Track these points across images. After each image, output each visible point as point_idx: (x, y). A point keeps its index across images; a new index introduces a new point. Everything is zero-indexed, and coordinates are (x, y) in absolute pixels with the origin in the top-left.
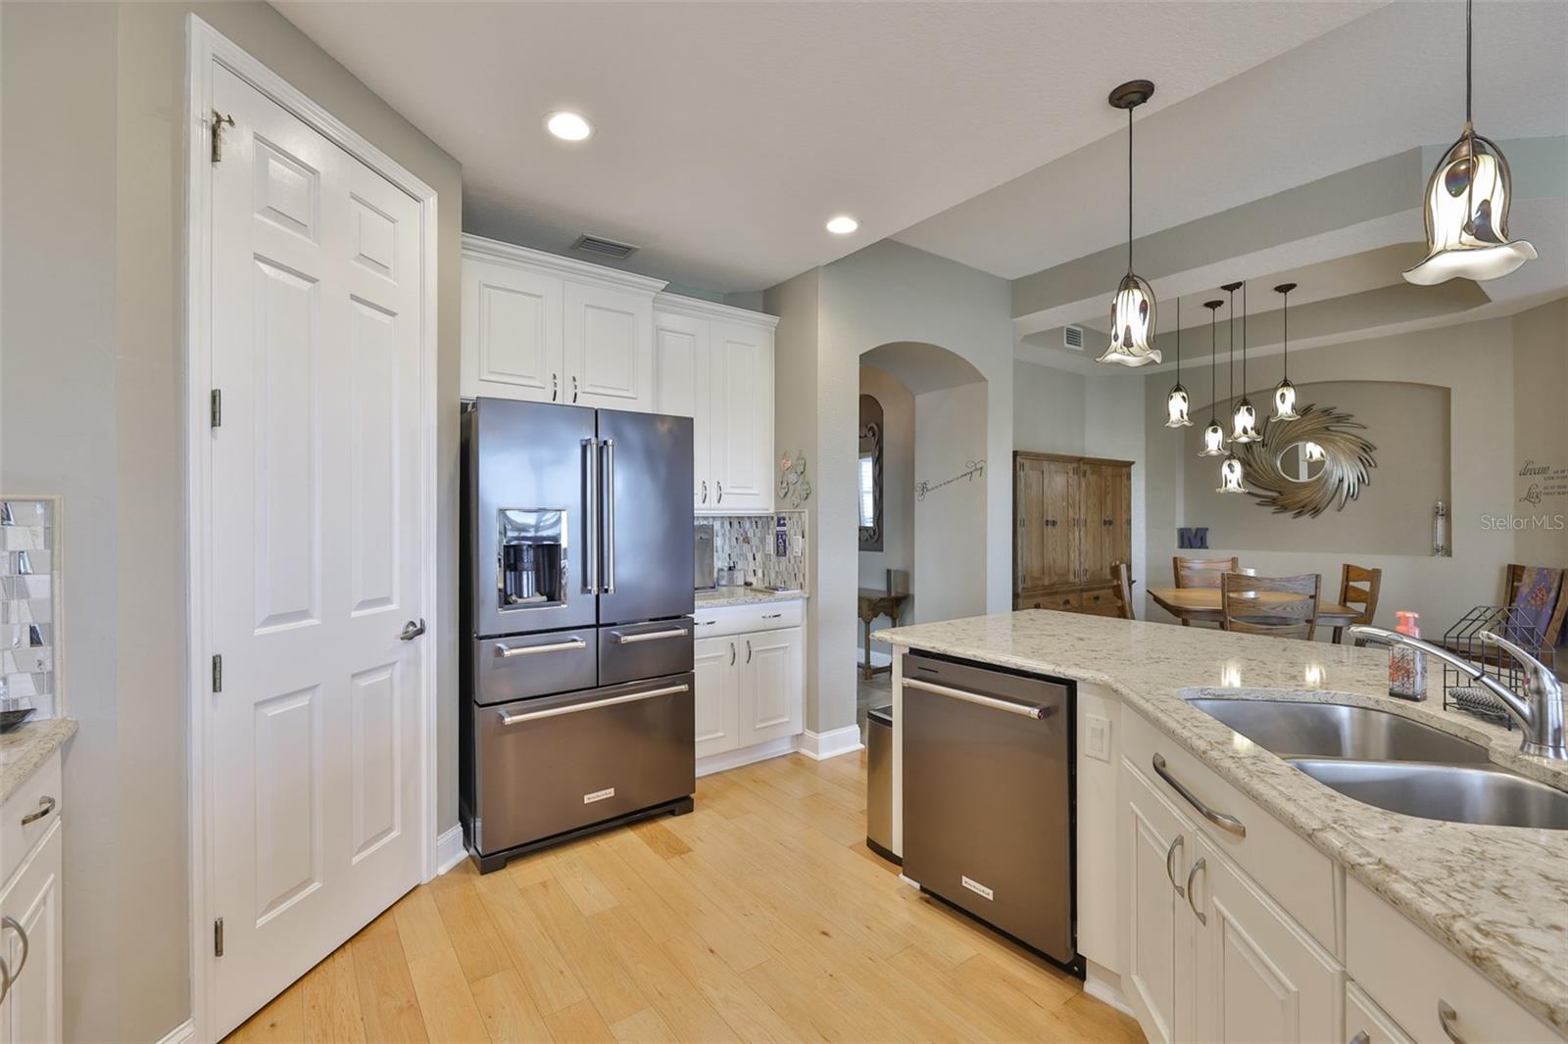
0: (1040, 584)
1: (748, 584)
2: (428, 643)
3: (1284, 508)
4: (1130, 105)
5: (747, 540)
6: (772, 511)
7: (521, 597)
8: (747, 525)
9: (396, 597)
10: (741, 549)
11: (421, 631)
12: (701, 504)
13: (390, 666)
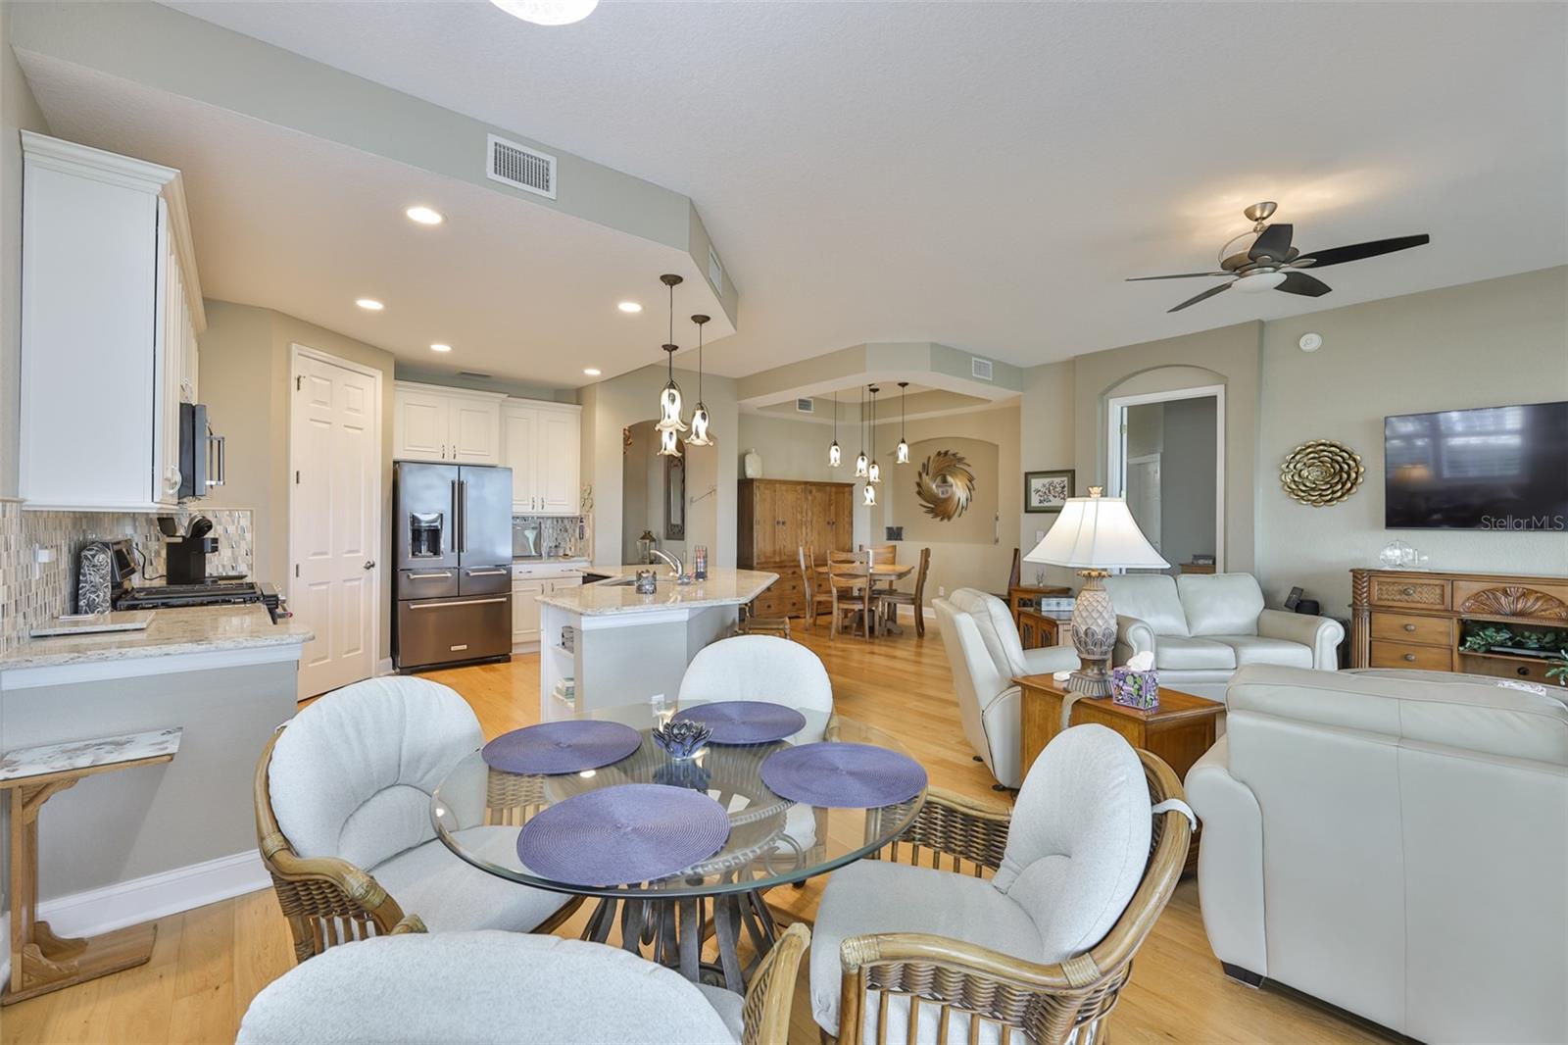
0: (772, 560)
1: (566, 555)
2: (376, 572)
3: (936, 516)
5: (566, 531)
6: (577, 514)
7: (421, 552)
8: (566, 521)
9: (362, 551)
10: (562, 535)
11: (373, 566)
12: (531, 510)
13: (360, 579)
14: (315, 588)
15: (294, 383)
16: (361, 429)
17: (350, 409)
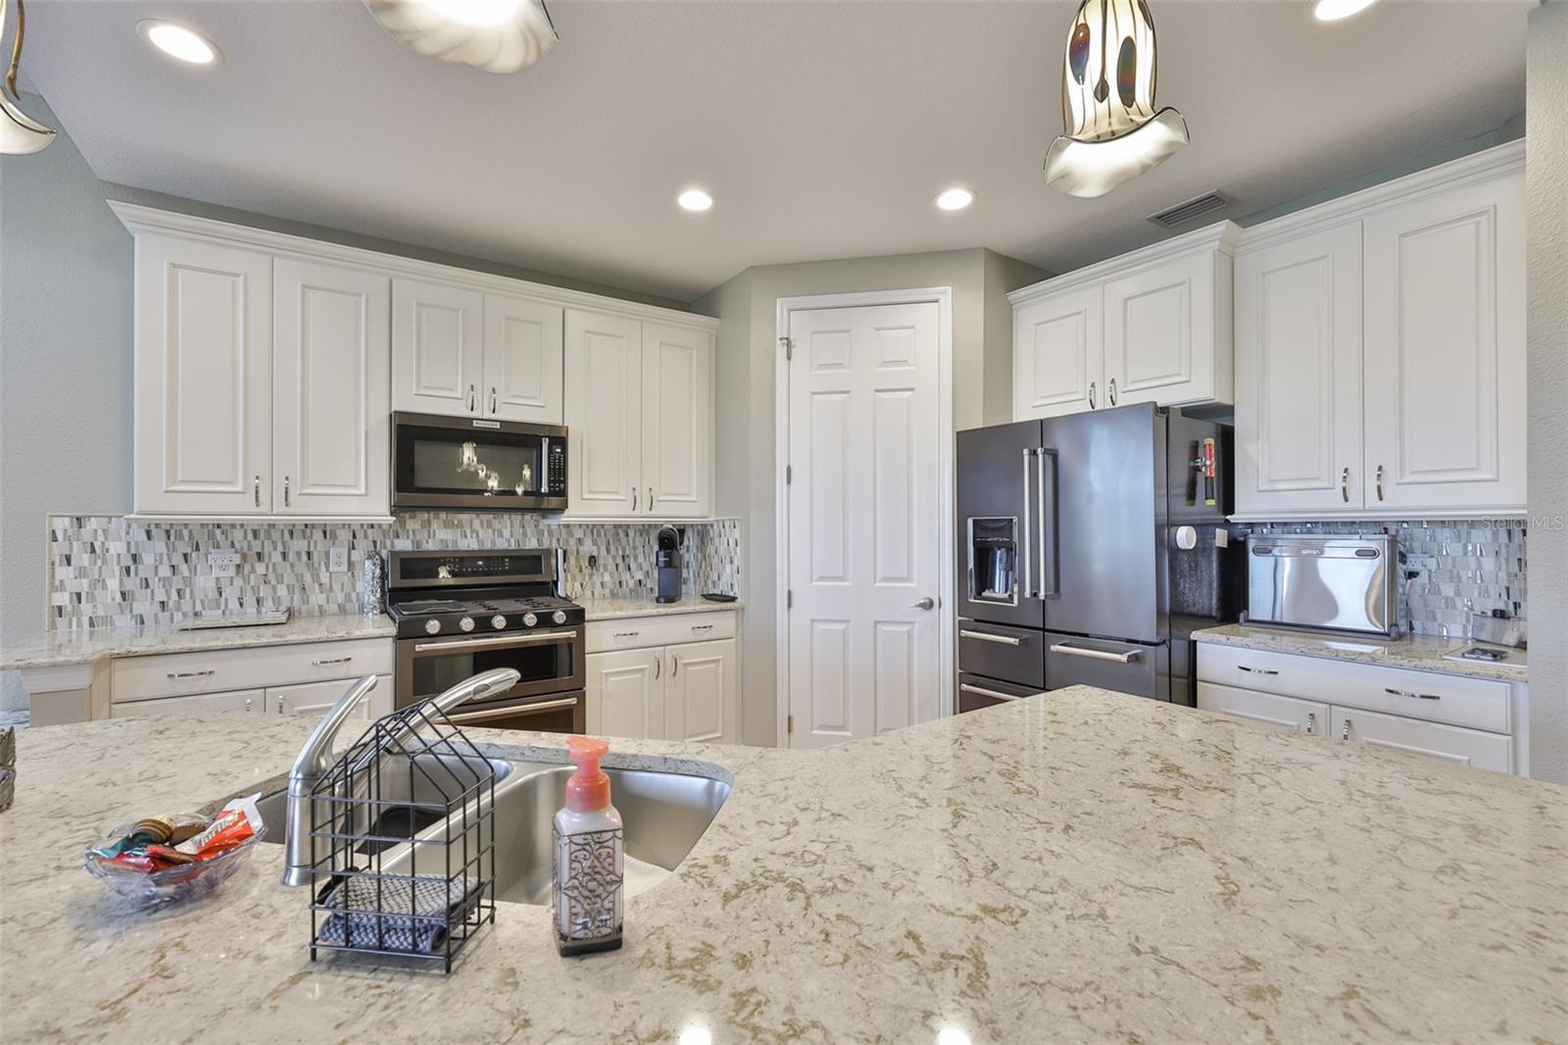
12: (1340, 503)
14: (824, 627)
15: (781, 351)
16: (912, 389)
17: (885, 363)
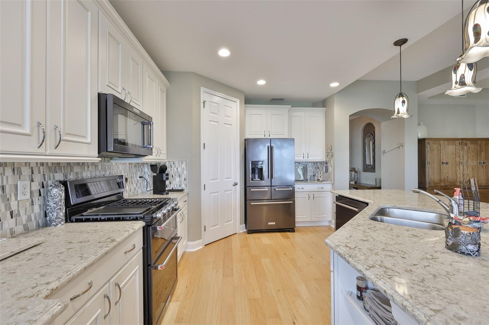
1: (318, 180)
2: (238, 187)
4: (400, 45)
5: (318, 168)
6: (324, 160)
7: (255, 179)
8: (318, 164)
9: (232, 178)
10: (317, 170)
11: (237, 184)
13: (231, 190)
14: (212, 195)
15: (202, 105)
16: (231, 125)
17: (226, 116)
